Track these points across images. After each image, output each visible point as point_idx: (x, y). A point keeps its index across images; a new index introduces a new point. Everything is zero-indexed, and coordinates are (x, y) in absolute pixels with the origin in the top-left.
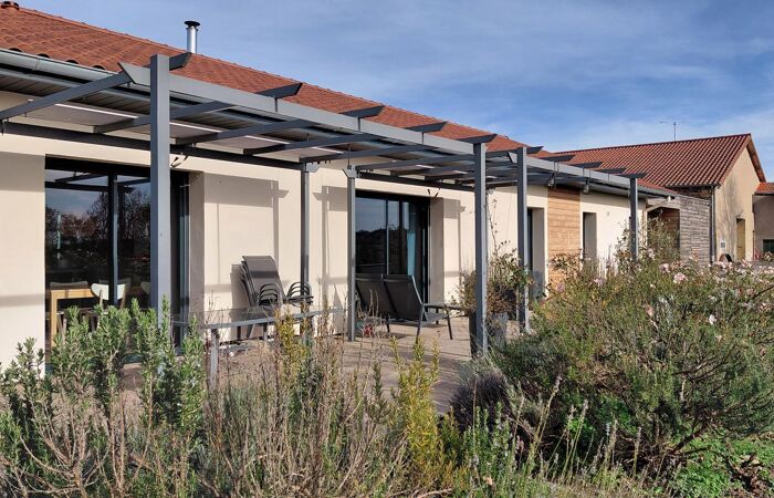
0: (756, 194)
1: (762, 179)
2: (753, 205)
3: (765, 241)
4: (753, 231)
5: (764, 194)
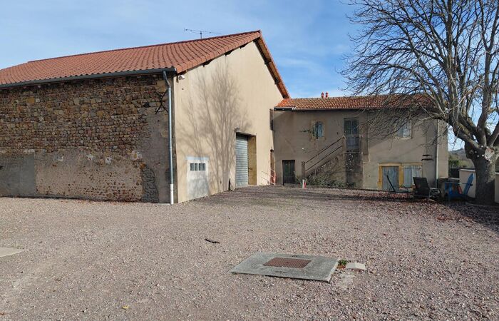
0: (276, 109)
1: (285, 96)
2: (272, 121)
3: (284, 162)
4: (271, 151)
5: (286, 110)
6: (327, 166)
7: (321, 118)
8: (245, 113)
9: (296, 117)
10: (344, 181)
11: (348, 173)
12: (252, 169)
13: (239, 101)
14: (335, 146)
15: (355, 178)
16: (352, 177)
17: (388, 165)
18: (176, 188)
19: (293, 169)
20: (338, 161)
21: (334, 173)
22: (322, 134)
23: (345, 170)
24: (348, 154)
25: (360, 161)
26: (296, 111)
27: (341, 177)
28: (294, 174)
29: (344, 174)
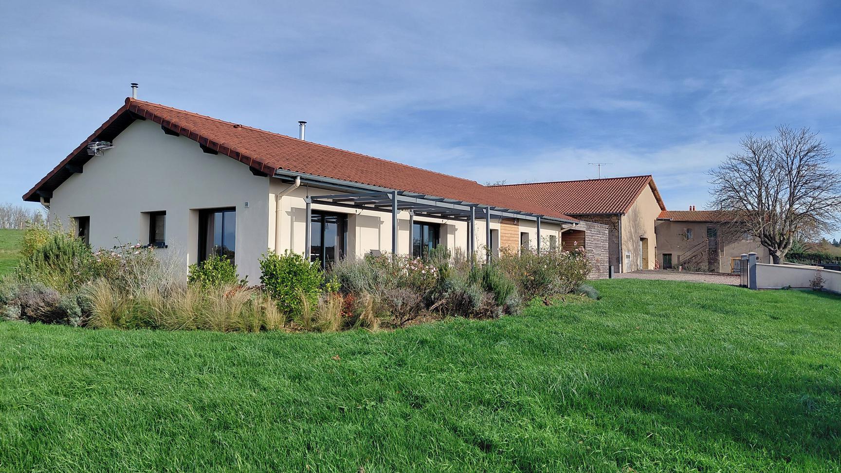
0: (658, 220)
1: (663, 208)
2: (655, 227)
3: (664, 255)
4: (655, 247)
5: (665, 220)
6: (695, 258)
7: (690, 226)
8: (644, 226)
9: (672, 225)
10: (707, 268)
11: (710, 263)
12: (645, 259)
13: (641, 220)
14: (701, 246)
15: (714, 266)
16: (712, 266)
17: (738, 258)
18: (622, 266)
19: (670, 260)
20: (702, 255)
21: (700, 262)
22: (691, 237)
23: (708, 261)
24: (709, 251)
25: (718, 255)
26: (673, 221)
27: (705, 265)
28: (671, 263)
29: (707, 263)
